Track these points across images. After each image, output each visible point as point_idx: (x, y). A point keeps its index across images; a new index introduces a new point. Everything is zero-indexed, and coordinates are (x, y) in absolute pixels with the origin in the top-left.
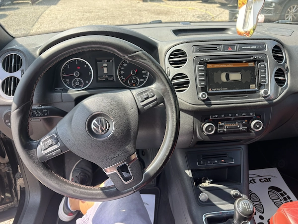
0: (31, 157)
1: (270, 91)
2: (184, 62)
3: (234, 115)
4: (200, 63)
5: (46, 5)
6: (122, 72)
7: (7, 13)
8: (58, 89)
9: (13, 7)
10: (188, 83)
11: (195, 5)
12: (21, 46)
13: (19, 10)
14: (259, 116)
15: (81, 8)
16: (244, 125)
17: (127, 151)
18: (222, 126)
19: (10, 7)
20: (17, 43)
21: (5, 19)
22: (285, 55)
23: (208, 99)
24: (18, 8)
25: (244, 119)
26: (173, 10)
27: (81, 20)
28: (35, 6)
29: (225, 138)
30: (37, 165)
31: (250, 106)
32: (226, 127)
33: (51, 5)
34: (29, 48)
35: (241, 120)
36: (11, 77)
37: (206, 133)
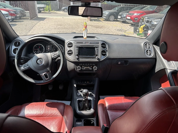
0: (20, 69)
1: (99, 57)
2: (72, 46)
3: (87, 64)
4: (77, 47)
5: (38, 20)
6: (55, 49)
7: (17, 23)
8: (32, 53)
9: (20, 20)
10: (72, 53)
11: (117, 24)
12: (21, 39)
13: (23, 22)
14: (96, 65)
15: (56, 23)
16: (91, 68)
17: (47, 70)
18: (83, 68)
19: (19, 20)
20: (19, 38)
21: (15, 26)
22: (107, 46)
23: (78, 58)
24: (23, 21)
25: (91, 66)
26: (105, 26)
27: (55, 29)
28: (32, 21)
29: (85, 72)
30: (21, 72)
31: (92, 62)
32: (85, 68)
33: (41, 20)
34: (23, 40)
35: (90, 66)
36: (16, 48)
37: (78, 70)
